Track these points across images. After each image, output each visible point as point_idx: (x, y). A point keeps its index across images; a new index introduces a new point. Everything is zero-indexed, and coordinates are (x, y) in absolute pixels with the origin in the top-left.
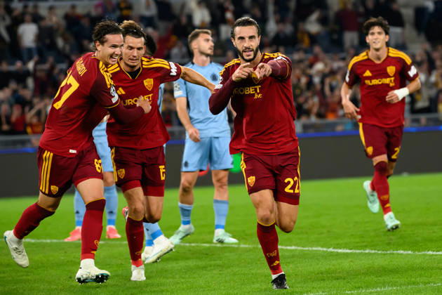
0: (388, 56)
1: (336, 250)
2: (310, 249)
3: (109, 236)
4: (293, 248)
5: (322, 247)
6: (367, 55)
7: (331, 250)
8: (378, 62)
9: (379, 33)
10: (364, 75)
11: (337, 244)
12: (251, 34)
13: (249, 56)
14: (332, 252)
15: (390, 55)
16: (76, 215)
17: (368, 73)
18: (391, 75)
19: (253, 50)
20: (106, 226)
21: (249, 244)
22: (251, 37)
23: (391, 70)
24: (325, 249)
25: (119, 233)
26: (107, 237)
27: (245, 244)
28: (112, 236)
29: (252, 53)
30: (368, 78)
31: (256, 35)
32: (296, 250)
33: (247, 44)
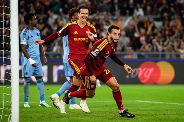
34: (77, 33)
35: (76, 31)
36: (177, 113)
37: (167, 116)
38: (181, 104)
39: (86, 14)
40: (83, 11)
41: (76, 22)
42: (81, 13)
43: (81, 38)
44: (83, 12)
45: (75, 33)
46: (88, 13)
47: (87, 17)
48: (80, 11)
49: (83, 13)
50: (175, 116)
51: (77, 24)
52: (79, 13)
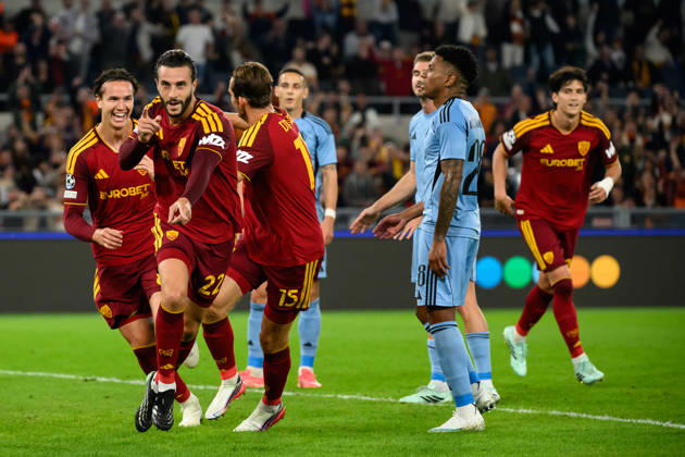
0: (580, 125)
1: (676, 426)
2: (634, 421)
3: (302, 385)
4: (606, 418)
5: (654, 419)
6: (549, 119)
7: (668, 424)
8: (565, 133)
9: (578, 91)
10: (542, 151)
11: (679, 416)
12: (180, 80)
13: (174, 110)
14: (669, 428)
15: (584, 122)
16: (249, 347)
17: (548, 149)
18: (583, 155)
19: (181, 102)
20: (298, 367)
21: (533, 409)
22: (180, 84)
23: (584, 147)
24: (658, 423)
25: (318, 379)
26: (299, 385)
27: (527, 407)
28: (307, 384)
29: (179, 107)
30: (547, 156)
31: (189, 81)
32: (610, 421)
33: (173, 93)
34: (106, 176)
35: (102, 171)
36: (61, 407)
37: (31, 416)
38: (73, 377)
39: (127, 98)
40: (115, 88)
41: (93, 135)
42: (105, 97)
43: (120, 190)
44: (115, 95)
45: (100, 177)
46: (132, 93)
47: (128, 110)
48: (104, 92)
49: (115, 99)
50: (55, 414)
51: (100, 141)
52: (101, 96)
